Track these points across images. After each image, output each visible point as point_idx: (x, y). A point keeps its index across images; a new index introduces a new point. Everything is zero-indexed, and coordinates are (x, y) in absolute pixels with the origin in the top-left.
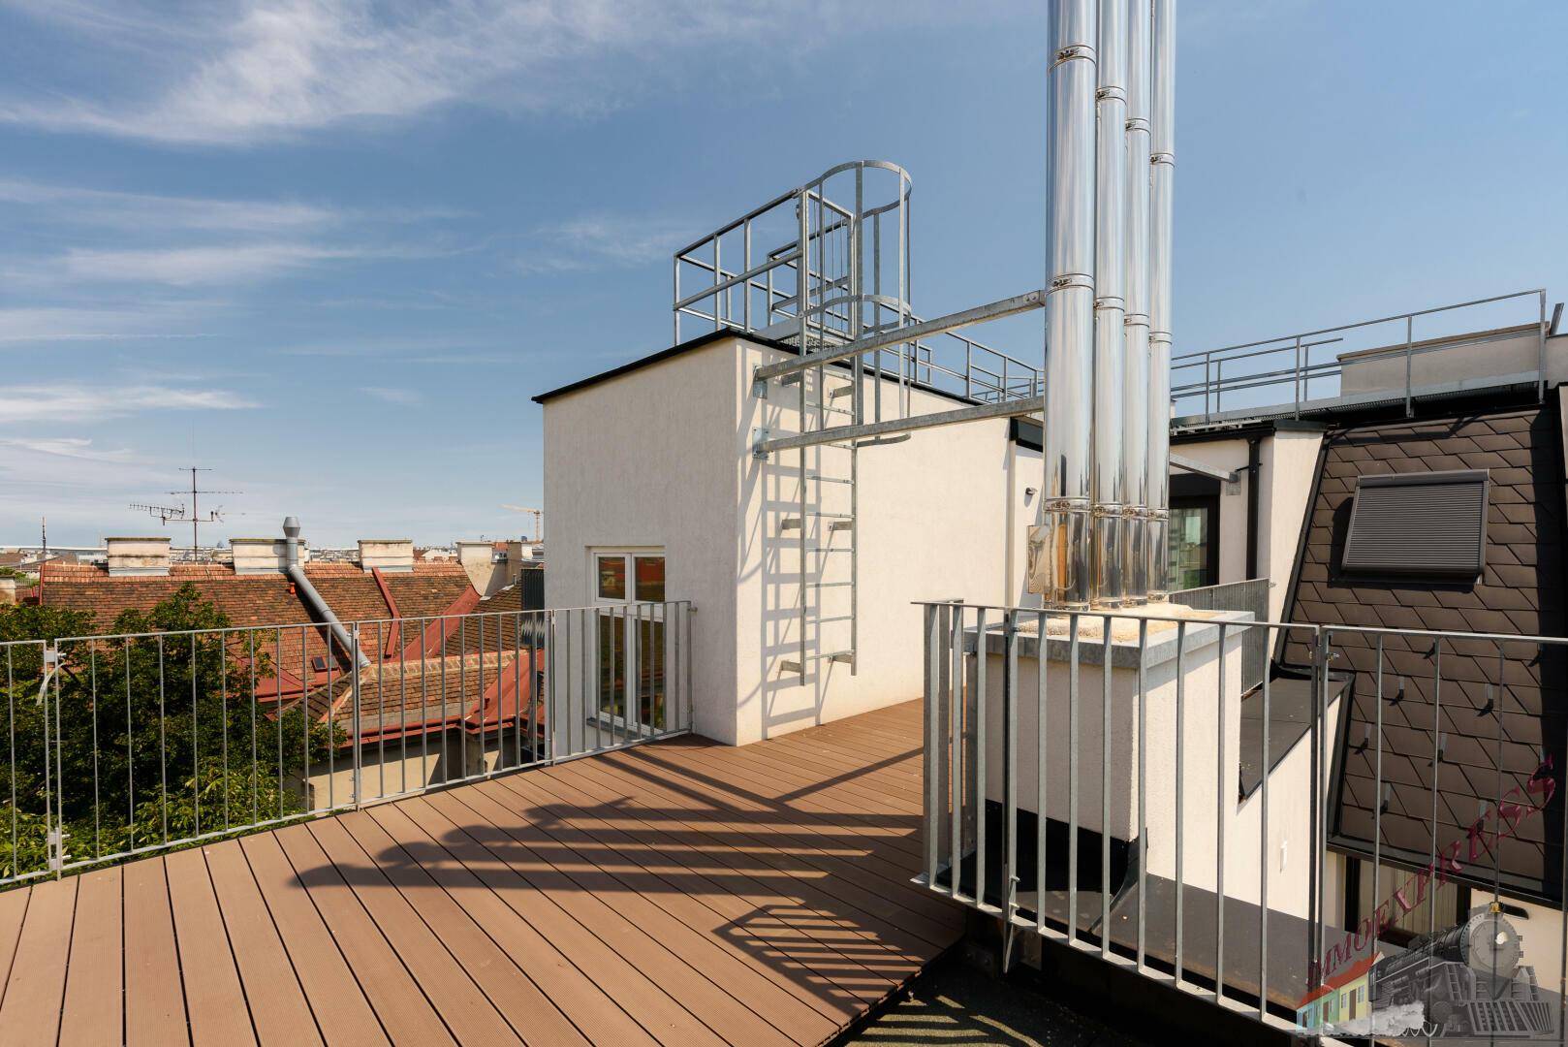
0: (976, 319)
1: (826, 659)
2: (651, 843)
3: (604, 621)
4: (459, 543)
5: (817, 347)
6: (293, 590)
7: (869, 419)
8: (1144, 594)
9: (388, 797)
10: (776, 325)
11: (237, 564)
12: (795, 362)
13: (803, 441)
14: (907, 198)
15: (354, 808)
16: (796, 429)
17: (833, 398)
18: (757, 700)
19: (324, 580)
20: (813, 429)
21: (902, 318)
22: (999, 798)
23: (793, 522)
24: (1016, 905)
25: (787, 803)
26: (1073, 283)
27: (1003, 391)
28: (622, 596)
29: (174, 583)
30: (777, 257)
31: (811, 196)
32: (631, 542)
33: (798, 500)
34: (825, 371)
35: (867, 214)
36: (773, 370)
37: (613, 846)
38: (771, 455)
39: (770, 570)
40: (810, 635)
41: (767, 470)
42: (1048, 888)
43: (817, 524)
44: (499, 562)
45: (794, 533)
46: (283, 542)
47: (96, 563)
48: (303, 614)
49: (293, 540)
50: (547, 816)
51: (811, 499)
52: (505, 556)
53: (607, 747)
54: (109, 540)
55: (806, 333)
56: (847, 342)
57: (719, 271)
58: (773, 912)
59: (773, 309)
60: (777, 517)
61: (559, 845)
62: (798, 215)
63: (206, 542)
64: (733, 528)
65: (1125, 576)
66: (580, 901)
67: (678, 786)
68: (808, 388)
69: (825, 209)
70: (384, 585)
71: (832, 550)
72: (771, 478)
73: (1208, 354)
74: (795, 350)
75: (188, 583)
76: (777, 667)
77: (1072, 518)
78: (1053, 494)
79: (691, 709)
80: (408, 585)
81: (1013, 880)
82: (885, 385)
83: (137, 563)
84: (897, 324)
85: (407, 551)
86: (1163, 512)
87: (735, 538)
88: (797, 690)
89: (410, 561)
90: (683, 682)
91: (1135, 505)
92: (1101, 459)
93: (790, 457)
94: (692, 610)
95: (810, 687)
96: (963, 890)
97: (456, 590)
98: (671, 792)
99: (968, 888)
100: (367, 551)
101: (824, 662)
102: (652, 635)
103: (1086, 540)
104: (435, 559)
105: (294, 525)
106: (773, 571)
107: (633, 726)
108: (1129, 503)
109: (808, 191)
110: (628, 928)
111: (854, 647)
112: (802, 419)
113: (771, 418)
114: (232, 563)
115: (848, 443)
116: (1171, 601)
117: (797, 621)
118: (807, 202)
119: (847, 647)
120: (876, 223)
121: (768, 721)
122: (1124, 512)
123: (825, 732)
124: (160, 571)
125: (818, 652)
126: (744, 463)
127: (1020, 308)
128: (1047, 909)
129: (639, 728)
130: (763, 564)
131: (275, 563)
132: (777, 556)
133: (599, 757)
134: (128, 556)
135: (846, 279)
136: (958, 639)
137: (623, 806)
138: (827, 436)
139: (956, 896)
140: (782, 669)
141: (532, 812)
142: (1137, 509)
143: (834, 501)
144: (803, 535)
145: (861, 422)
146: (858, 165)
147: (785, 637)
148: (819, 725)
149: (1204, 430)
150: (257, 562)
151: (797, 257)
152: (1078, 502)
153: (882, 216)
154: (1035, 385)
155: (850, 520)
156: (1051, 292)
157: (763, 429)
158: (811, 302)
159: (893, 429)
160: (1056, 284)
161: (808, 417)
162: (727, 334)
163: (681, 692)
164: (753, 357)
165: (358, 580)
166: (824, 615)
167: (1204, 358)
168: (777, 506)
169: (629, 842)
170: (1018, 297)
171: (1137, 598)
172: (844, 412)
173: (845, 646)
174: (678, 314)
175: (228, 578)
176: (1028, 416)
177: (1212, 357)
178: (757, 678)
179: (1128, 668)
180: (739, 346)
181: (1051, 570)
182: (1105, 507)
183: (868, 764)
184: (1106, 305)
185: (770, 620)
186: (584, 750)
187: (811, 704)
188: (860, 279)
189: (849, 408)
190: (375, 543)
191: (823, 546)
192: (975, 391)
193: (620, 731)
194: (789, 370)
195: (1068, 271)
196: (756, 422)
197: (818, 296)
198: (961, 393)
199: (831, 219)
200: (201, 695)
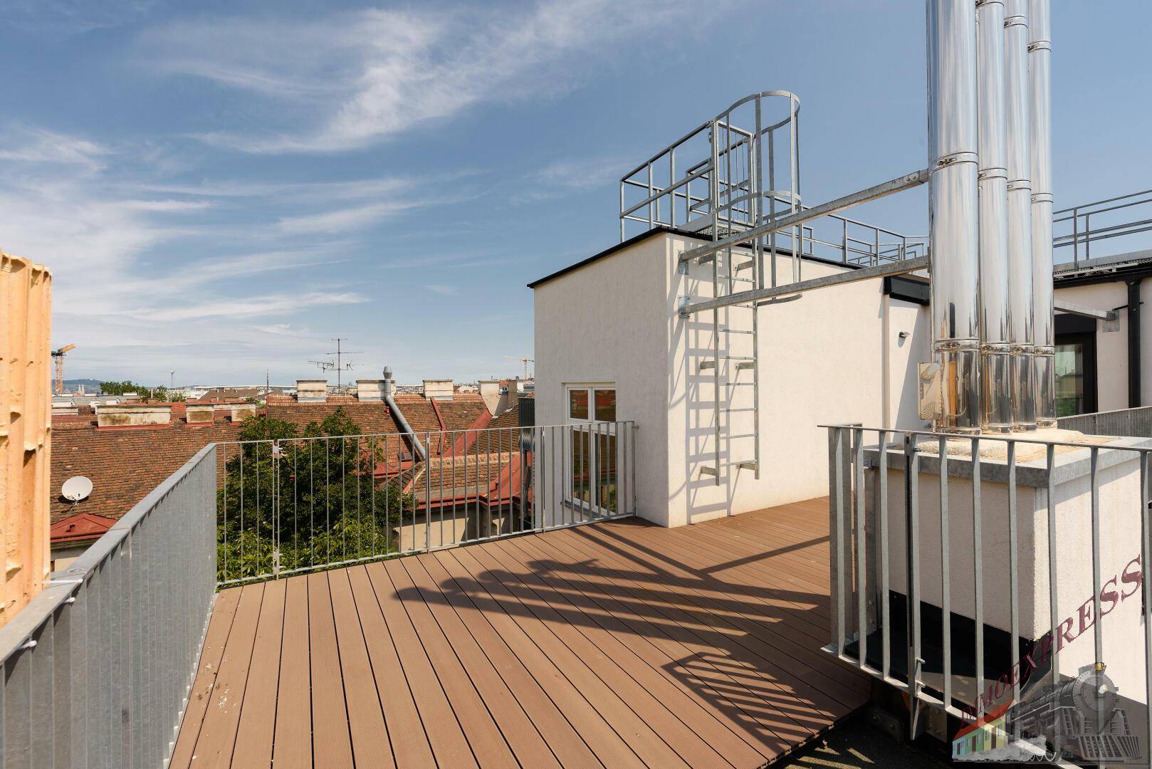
0: (861, 200)
1: (734, 467)
2: (612, 595)
3: (576, 435)
4: (479, 381)
5: (726, 234)
6: (388, 411)
7: (768, 285)
8: (1033, 420)
9: (446, 545)
10: (694, 221)
11: (360, 395)
12: (710, 246)
13: (716, 304)
14: (796, 115)
15: (426, 551)
16: (710, 295)
17: (738, 270)
18: (683, 495)
19: (404, 405)
20: (723, 295)
21: (794, 207)
22: (903, 590)
23: (709, 363)
24: (921, 683)
25: (710, 574)
26: (958, 161)
27: (876, 256)
28: (586, 417)
29: (328, 407)
30: (693, 172)
31: (720, 125)
32: (592, 379)
33: (712, 347)
34: (732, 251)
35: (764, 132)
36: (693, 253)
37: (587, 594)
38: (692, 315)
39: (692, 399)
40: (723, 448)
41: (689, 326)
42: (953, 672)
43: (727, 364)
44: (504, 393)
45: (710, 372)
46: (383, 382)
47: (291, 394)
48: (392, 426)
49: (389, 380)
50: (543, 567)
51: (722, 346)
52: (506, 389)
53: (578, 523)
54: (298, 382)
55: (717, 224)
56: (749, 229)
57: (652, 187)
58: (706, 658)
59: (691, 210)
60: (697, 361)
61: (551, 589)
62: (710, 140)
63: (344, 382)
64: (664, 367)
65: (1014, 404)
66: (567, 630)
67: (630, 554)
68: (719, 265)
69: (730, 132)
70: (437, 408)
71: (739, 384)
72: (692, 332)
73: (1075, 210)
74: (709, 238)
75: (340, 407)
76: (697, 471)
77: (962, 356)
78: (942, 336)
79: (635, 499)
80: (450, 408)
81: (918, 661)
82: (779, 258)
83: (310, 395)
84: (790, 211)
85: (450, 387)
86: (1049, 349)
87: (666, 376)
88: (713, 489)
89: (451, 393)
90: (629, 479)
91: (1021, 343)
92: (986, 303)
93: (706, 316)
94: (635, 428)
95: (723, 487)
96: (869, 662)
97: (478, 411)
98: (624, 559)
99: (875, 662)
100: (428, 387)
101: (733, 468)
102: (608, 444)
103: (975, 374)
104: (465, 391)
105: (389, 371)
106: (694, 400)
107: (595, 509)
108: (1015, 342)
109: (718, 122)
110: (601, 656)
111: (757, 457)
112: (715, 288)
113: (692, 287)
114: (357, 394)
115: (751, 304)
116: (1059, 427)
117: (712, 438)
118: (717, 128)
119: (751, 457)
120: (771, 137)
121: (691, 511)
122: (1012, 349)
123: (733, 521)
124: (321, 399)
125: (728, 460)
126: (672, 321)
127: (901, 187)
128: (953, 691)
129: (599, 510)
130: (687, 395)
131: (379, 394)
132: (697, 388)
133: (573, 529)
134: (307, 391)
135: (747, 182)
136: (860, 456)
137: (590, 566)
138: (735, 299)
139: (863, 668)
140: (702, 472)
141: (532, 564)
142: (1024, 347)
143: (740, 347)
144: (716, 373)
145: (761, 287)
146: (757, 97)
147: (703, 450)
148: (730, 516)
149: (1073, 276)
150: (370, 394)
151: (709, 171)
152: (967, 343)
153: (775, 132)
154: (903, 248)
155: (753, 361)
156: (936, 170)
157: (686, 297)
158: (721, 201)
159: (790, 291)
160: (942, 163)
161: (720, 286)
162: (659, 230)
163: (628, 485)
164: (678, 245)
165: (421, 405)
166: (732, 434)
167: (1071, 213)
168: (697, 352)
169: (598, 592)
170: (899, 179)
171: (1026, 424)
172: (747, 280)
173: (750, 457)
174: (623, 220)
175: (355, 403)
176: (910, 273)
177: (1079, 212)
178: (683, 479)
179: (1028, 486)
180: (668, 238)
181: (942, 400)
182: (993, 346)
183: (772, 549)
184: (989, 175)
185: (692, 436)
186: (563, 524)
187: (723, 499)
188: (759, 180)
189: (751, 278)
190: (432, 382)
191: (731, 381)
192: (851, 257)
193: (587, 512)
194: (705, 252)
195: (953, 151)
196: (681, 292)
197: (726, 196)
198: (840, 260)
199: (734, 139)
200: (346, 472)
